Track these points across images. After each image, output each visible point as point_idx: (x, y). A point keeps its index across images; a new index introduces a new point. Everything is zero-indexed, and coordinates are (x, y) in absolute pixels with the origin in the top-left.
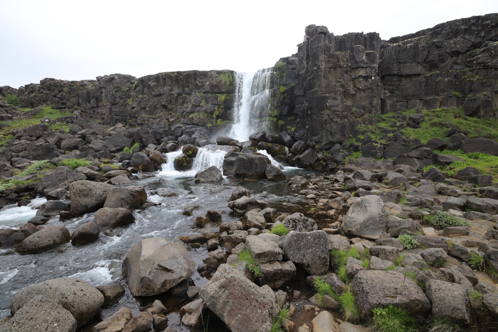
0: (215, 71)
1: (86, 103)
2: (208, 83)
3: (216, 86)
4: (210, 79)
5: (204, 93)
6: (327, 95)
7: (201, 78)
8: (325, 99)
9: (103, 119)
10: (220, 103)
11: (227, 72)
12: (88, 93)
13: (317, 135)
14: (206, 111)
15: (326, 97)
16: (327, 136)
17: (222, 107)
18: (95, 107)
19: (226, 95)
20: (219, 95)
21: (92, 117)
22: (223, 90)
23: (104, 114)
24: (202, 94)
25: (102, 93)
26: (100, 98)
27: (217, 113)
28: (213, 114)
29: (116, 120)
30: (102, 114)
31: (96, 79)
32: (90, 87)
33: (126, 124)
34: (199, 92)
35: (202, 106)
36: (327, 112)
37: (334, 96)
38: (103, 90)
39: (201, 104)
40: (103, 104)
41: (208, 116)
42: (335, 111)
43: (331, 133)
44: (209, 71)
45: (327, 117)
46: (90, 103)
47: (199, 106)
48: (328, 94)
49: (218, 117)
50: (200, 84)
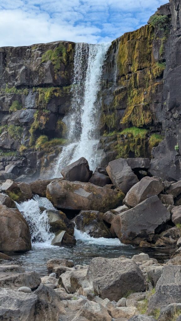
0: (37, 45)
2: (24, 68)
3: (37, 72)
4: (28, 61)
5: (18, 87)
7: (13, 61)
10: (43, 105)
11: (58, 45)
14: (17, 122)
17: (47, 112)
19: (52, 89)
20: (39, 89)
22: (49, 81)
24: (14, 89)
27: (35, 124)
28: (29, 128)
34: (10, 87)
35: (11, 113)
39: (11, 109)
41: (20, 131)
44: (28, 47)
47: (7, 113)
49: (38, 132)
50: (11, 72)
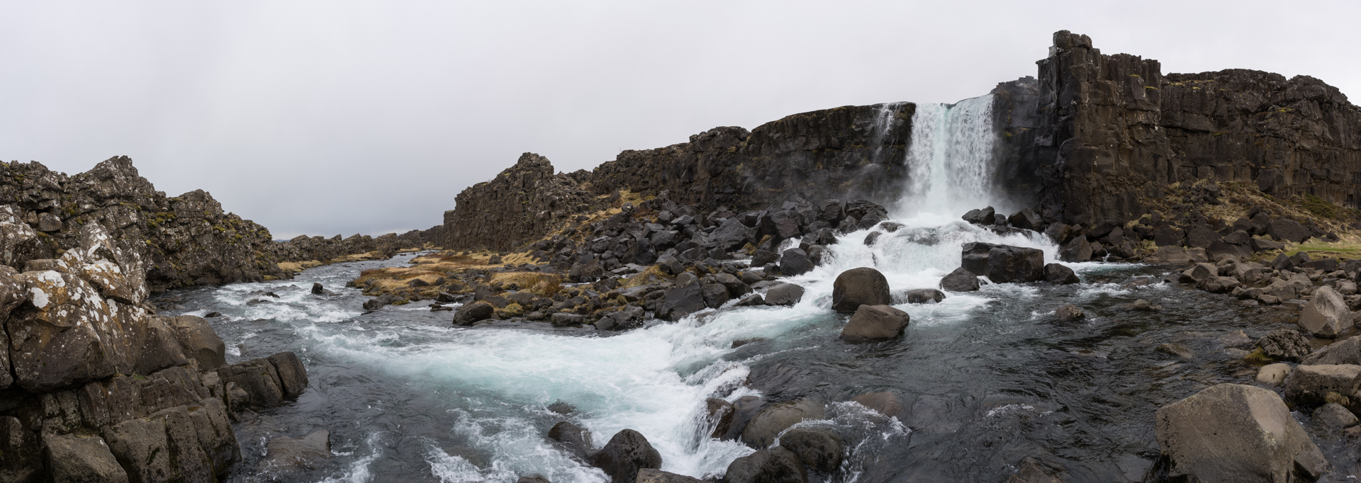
1: (674, 178)
6: (1093, 147)
8: (1092, 154)
9: (699, 200)
12: (678, 162)
13: (1080, 213)
15: (1094, 151)
16: (1095, 214)
18: (687, 183)
21: (682, 199)
23: (701, 193)
25: (697, 160)
26: (694, 169)
29: (718, 200)
30: (697, 193)
31: (688, 141)
32: (680, 153)
33: (732, 207)
36: (1093, 176)
37: (1105, 150)
38: (699, 156)
40: (698, 178)
42: (1108, 174)
43: (1103, 211)
45: (1095, 183)
46: (679, 177)
48: (1096, 146)
